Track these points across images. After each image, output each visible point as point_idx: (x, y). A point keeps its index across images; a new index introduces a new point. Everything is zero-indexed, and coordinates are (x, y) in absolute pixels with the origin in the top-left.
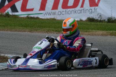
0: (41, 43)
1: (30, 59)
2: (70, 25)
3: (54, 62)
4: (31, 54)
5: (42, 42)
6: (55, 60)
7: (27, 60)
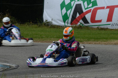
0: (52, 47)
1: (47, 59)
2: (70, 33)
4: (46, 55)
6: (65, 59)
7: (45, 59)
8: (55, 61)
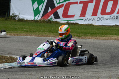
1: (36, 58)
2: (65, 31)
3: (54, 60)
4: (36, 54)
5: (45, 44)
7: (34, 59)
8: (44, 61)
